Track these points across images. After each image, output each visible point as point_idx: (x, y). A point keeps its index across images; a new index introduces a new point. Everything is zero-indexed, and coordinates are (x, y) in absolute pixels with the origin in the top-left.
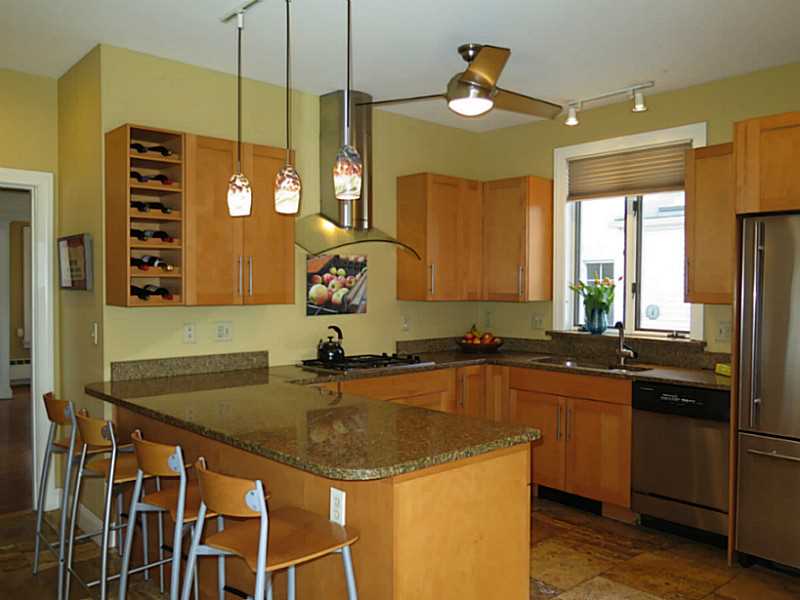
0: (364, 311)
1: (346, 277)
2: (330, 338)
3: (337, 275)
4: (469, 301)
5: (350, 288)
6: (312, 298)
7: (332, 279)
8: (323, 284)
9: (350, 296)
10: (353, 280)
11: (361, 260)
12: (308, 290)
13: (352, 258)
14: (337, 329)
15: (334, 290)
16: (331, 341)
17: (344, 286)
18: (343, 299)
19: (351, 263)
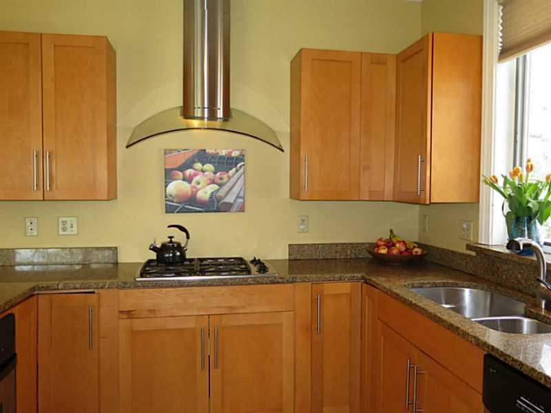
0: (242, 210)
1: (215, 173)
2: (171, 238)
3: (203, 171)
4: (393, 201)
5: (221, 185)
6: (171, 196)
7: (196, 175)
8: (184, 180)
9: (221, 193)
10: (225, 177)
11: (235, 154)
12: (166, 186)
13: (223, 153)
14: (182, 229)
15: (199, 186)
16: (171, 242)
17: (213, 182)
18: (211, 197)
19: (221, 157)
